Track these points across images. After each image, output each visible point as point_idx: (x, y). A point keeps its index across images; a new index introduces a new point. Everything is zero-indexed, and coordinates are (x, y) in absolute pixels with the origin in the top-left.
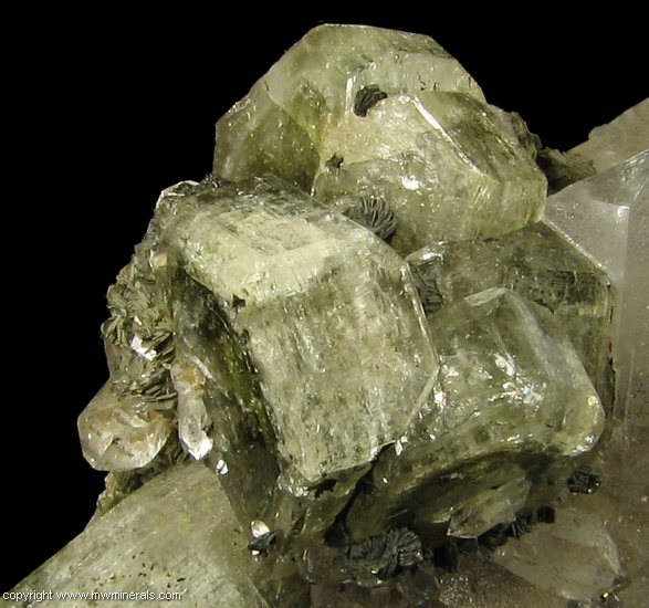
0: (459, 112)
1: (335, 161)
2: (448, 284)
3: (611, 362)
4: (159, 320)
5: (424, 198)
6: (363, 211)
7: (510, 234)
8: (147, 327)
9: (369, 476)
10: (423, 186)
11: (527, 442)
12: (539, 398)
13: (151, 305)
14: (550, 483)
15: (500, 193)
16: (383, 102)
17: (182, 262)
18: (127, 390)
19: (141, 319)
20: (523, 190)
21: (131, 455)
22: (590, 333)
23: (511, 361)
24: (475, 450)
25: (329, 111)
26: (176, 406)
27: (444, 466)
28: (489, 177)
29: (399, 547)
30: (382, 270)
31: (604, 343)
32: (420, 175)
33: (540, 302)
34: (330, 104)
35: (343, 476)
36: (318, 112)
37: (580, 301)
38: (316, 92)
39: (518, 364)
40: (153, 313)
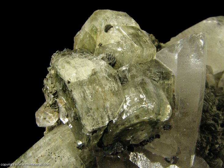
0: (133, 31)
1: (100, 45)
2: (129, 76)
3: (174, 95)
4: (54, 87)
5: (123, 53)
6: (107, 57)
7: (146, 62)
8: (51, 89)
9: (107, 129)
10: (122, 50)
11: (150, 118)
12: (153, 106)
13: (52, 83)
14: (158, 128)
15: (142, 51)
16: (112, 28)
17: (57, 72)
18: (46, 106)
19: (49, 87)
20: (149, 50)
21: (49, 122)
22: (168, 88)
23: (145, 96)
24: (136, 121)
25: (98, 32)
26: (59, 110)
27: (127, 126)
28: (140, 47)
29: (117, 147)
30: (109, 72)
31: (172, 90)
32: (122, 47)
33: (154, 80)
34: (99, 30)
35: (100, 129)
36: (96, 32)
37: (165, 79)
38: (96, 27)
39: (147, 97)
40: (52, 86)
